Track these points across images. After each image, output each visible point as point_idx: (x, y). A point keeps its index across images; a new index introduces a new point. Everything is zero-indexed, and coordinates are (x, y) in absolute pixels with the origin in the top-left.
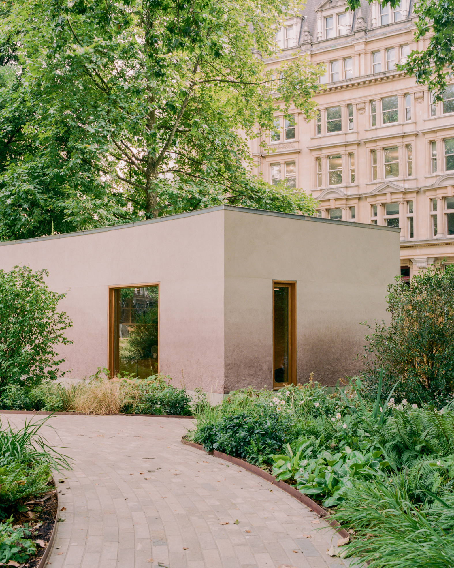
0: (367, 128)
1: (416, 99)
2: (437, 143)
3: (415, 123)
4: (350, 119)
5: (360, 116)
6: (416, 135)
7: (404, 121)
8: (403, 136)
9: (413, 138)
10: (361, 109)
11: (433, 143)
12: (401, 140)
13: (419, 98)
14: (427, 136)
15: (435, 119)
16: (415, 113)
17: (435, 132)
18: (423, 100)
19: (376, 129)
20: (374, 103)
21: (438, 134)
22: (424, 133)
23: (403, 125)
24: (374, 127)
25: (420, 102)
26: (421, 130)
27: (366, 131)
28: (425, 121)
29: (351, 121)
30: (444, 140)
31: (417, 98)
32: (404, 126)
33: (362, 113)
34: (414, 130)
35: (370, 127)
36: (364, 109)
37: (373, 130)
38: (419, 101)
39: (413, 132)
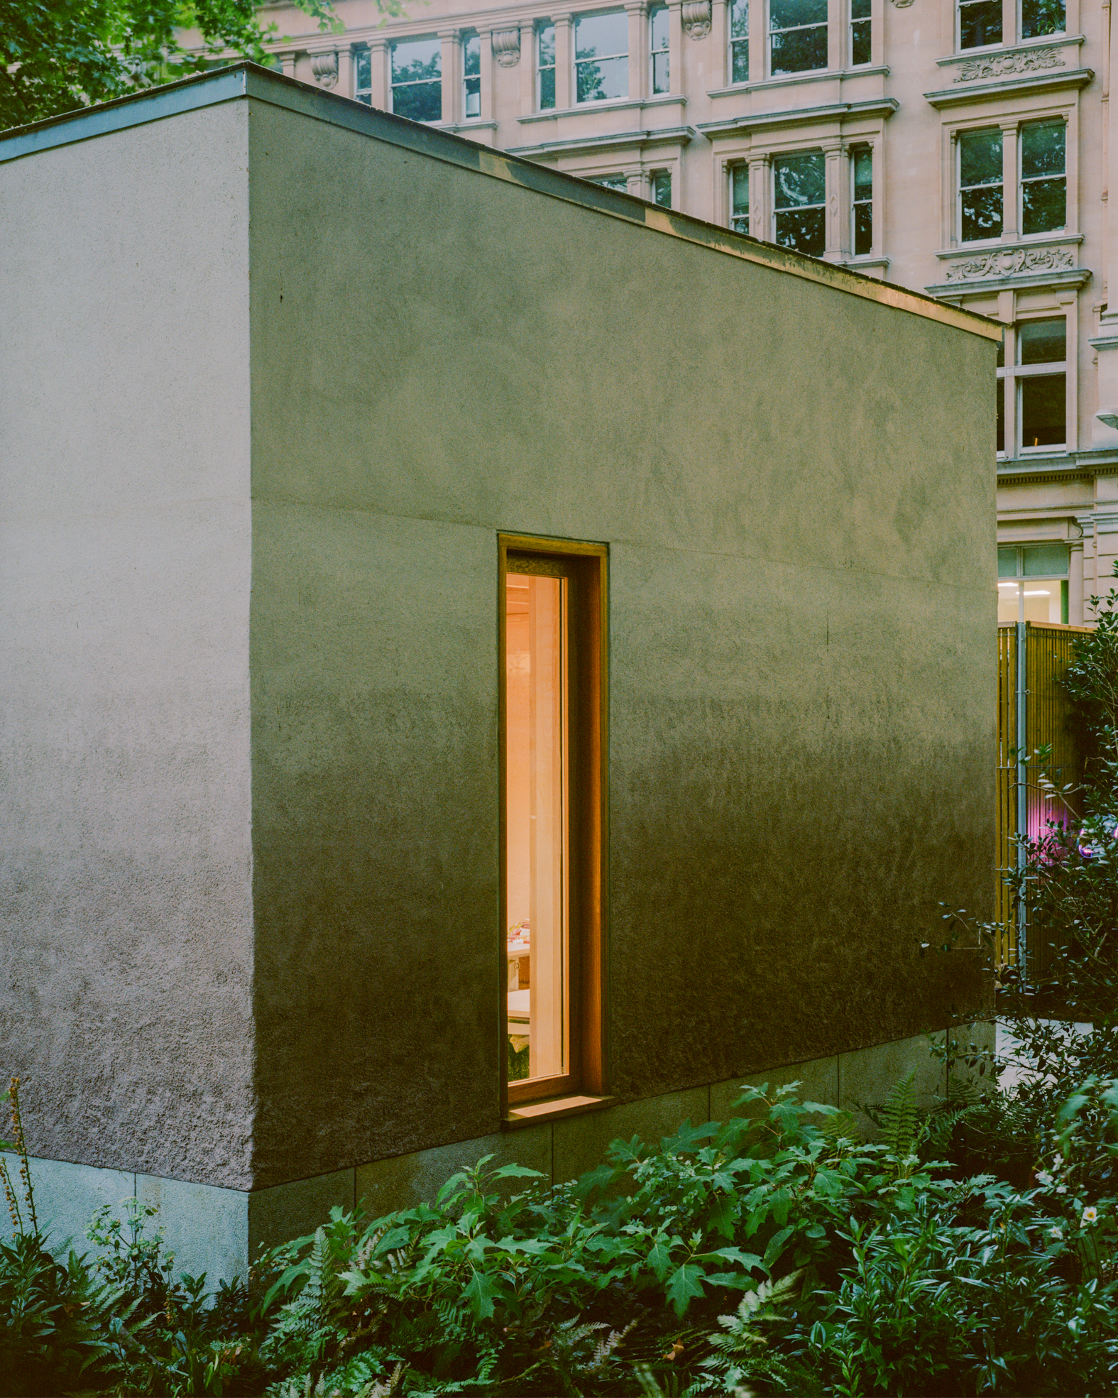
0: (527, 113)
1: (686, 23)
2: (751, 170)
3: (683, 103)
4: (468, 81)
5: (503, 73)
6: (685, 142)
7: (647, 96)
8: (644, 142)
9: (676, 151)
10: (507, 49)
11: (737, 169)
12: (635, 156)
13: (696, 20)
14: (719, 146)
15: (747, 91)
16: (683, 70)
17: (746, 132)
18: (709, 26)
19: (555, 118)
20: (549, 32)
21: (757, 139)
22: (711, 137)
23: (643, 107)
24: (548, 112)
25: (699, 35)
26: (700, 126)
27: (523, 122)
28: (713, 96)
29: (473, 87)
30: (775, 160)
31: (690, 22)
32: (647, 112)
33: (509, 64)
34: (678, 125)
35: (534, 111)
36: (517, 48)
37: (546, 119)
38: (696, 30)
39: (677, 130)
